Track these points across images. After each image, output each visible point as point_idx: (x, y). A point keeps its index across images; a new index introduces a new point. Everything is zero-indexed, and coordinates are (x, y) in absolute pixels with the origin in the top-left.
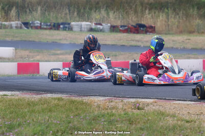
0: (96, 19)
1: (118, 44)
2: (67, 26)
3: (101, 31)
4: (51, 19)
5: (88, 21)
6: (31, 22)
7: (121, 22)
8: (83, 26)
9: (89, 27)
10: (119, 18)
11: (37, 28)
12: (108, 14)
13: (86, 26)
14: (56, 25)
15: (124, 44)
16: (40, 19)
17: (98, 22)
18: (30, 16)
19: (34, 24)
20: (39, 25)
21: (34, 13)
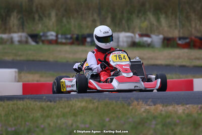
0: (140, 28)
1: (175, 64)
3: (149, 46)
4: (73, 29)
5: (128, 31)
6: (41, 34)
7: (179, 31)
8: (121, 39)
9: (130, 40)
10: (176, 25)
11: (51, 42)
12: (158, 20)
13: (125, 39)
14: (80, 38)
15: (184, 63)
16: (55, 29)
17: (144, 32)
18: (40, 26)
19: (47, 36)
20: (54, 38)
21: (46, 20)
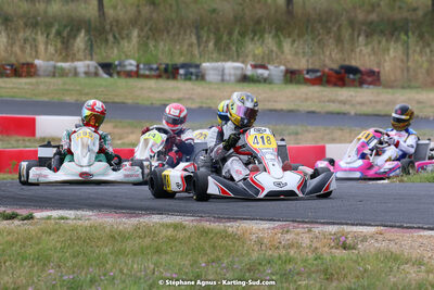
0: (254, 56)
1: (301, 109)
2: (193, 70)
3: (266, 80)
4: (160, 55)
5: (237, 61)
6: (117, 63)
7: (308, 61)
8: (227, 71)
9: (239, 72)
10: (304, 53)
11: (129, 74)
12: (280, 45)
13: (232, 72)
14: (170, 69)
15: (313, 109)
16: (136, 55)
17: (259, 62)
18: (116, 51)
19: (125, 66)
20: (134, 69)
21: (125, 43)
